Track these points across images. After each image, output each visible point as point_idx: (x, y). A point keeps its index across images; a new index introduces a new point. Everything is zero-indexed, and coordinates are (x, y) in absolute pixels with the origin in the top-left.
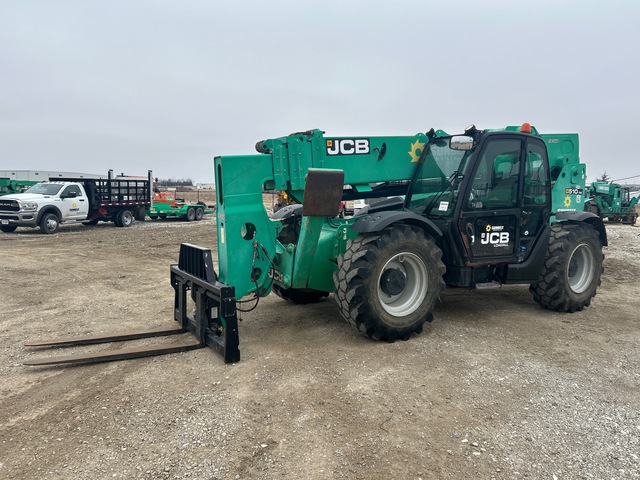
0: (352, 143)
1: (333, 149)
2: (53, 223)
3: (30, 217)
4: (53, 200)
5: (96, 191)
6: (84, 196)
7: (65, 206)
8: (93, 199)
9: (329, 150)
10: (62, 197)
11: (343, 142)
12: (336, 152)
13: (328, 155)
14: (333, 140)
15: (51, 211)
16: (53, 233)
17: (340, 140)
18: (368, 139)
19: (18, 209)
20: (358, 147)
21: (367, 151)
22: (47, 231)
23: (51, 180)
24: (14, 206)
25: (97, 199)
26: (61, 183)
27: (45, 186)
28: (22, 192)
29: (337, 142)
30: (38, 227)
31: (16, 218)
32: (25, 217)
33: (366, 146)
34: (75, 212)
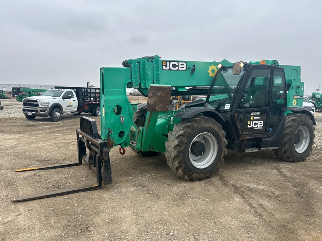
0: (176, 64)
1: (166, 66)
2: (58, 114)
3: (45, 111)
4: (58, 100)
5: (82, 95)
6: (76, 98)
7: (65, 104)
8: (81, 100)
9: (164, 67)
10: (63, 98)
11: (171, 63)
12: (168, 68)
13: (163, 69)
14: (166, 61)
15: (57, 107)
16: (58, 121)
17: (170, 62)
18: (186, 62)
19: (37, 106)
20: (180, 66)
21: (185, 69)
22: (55, 119)
23: (56, 88)
24: (35, 104)
25: (83, 99)
26: (63, 90)
27: (53, 91)
28: (40, 95)
29: (168, 63)
30: (49, 117)
31: (36, 111)
32: (41, 111)
33: (184, 66)
34: (70, 108)
